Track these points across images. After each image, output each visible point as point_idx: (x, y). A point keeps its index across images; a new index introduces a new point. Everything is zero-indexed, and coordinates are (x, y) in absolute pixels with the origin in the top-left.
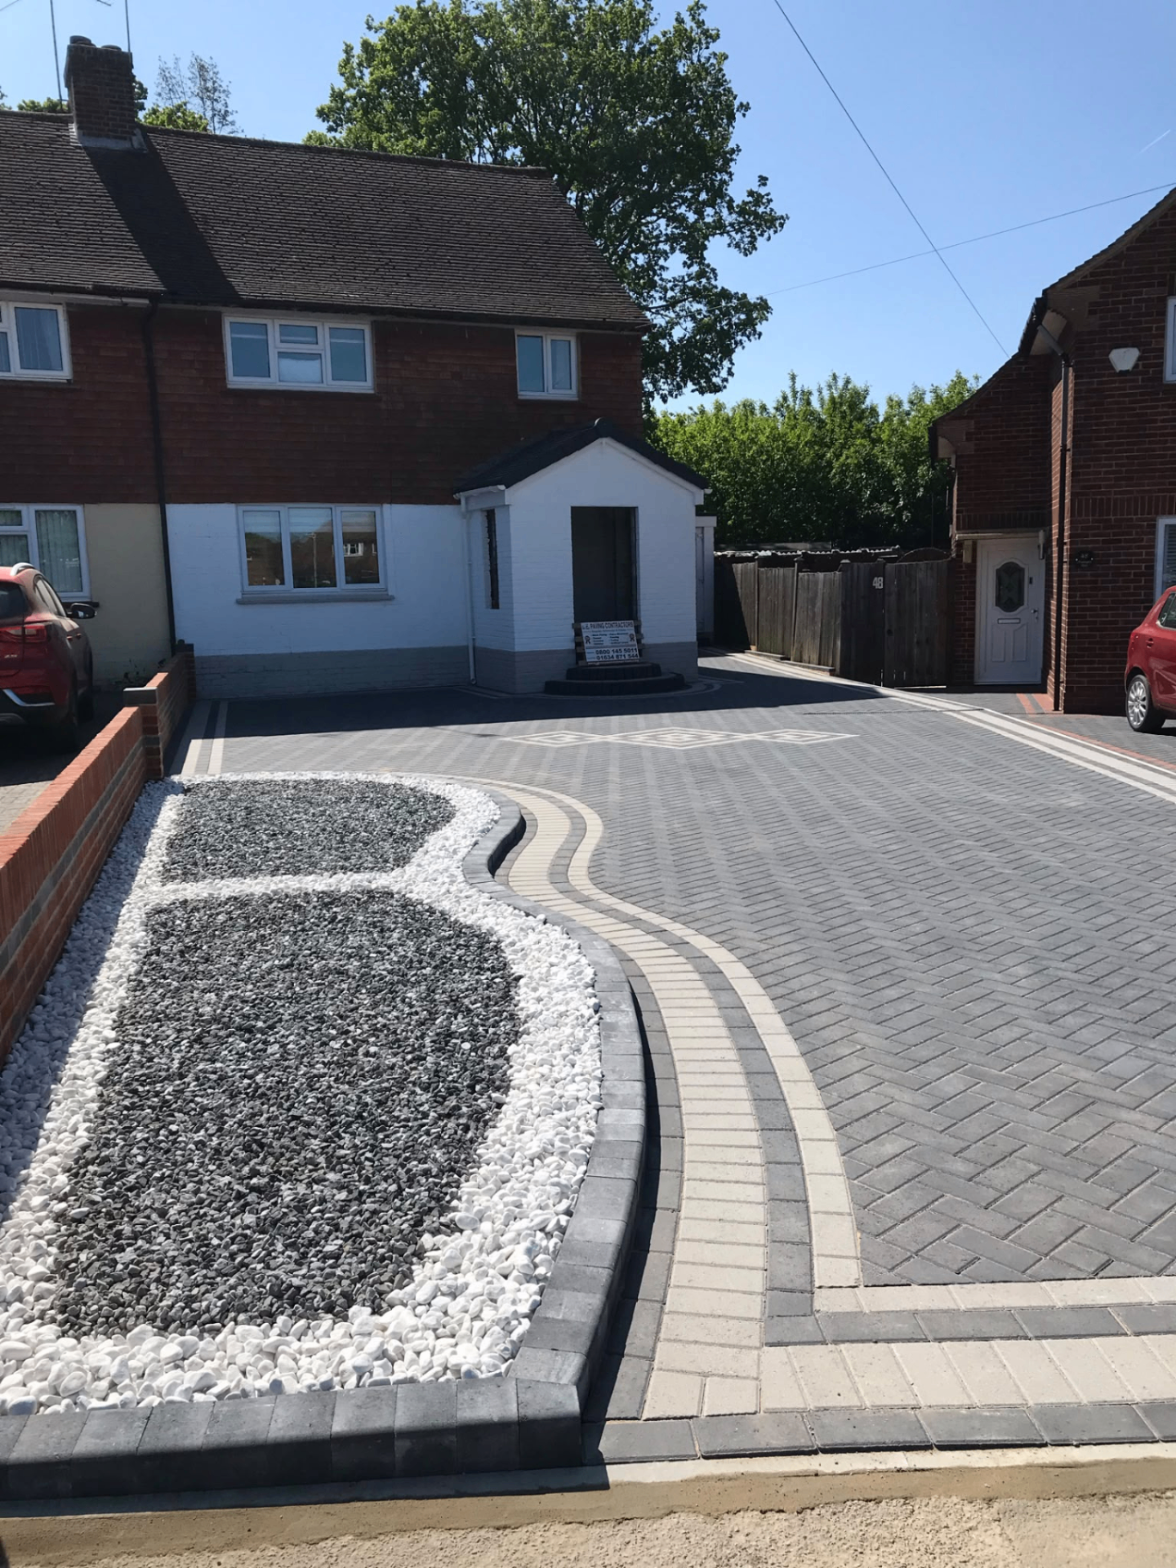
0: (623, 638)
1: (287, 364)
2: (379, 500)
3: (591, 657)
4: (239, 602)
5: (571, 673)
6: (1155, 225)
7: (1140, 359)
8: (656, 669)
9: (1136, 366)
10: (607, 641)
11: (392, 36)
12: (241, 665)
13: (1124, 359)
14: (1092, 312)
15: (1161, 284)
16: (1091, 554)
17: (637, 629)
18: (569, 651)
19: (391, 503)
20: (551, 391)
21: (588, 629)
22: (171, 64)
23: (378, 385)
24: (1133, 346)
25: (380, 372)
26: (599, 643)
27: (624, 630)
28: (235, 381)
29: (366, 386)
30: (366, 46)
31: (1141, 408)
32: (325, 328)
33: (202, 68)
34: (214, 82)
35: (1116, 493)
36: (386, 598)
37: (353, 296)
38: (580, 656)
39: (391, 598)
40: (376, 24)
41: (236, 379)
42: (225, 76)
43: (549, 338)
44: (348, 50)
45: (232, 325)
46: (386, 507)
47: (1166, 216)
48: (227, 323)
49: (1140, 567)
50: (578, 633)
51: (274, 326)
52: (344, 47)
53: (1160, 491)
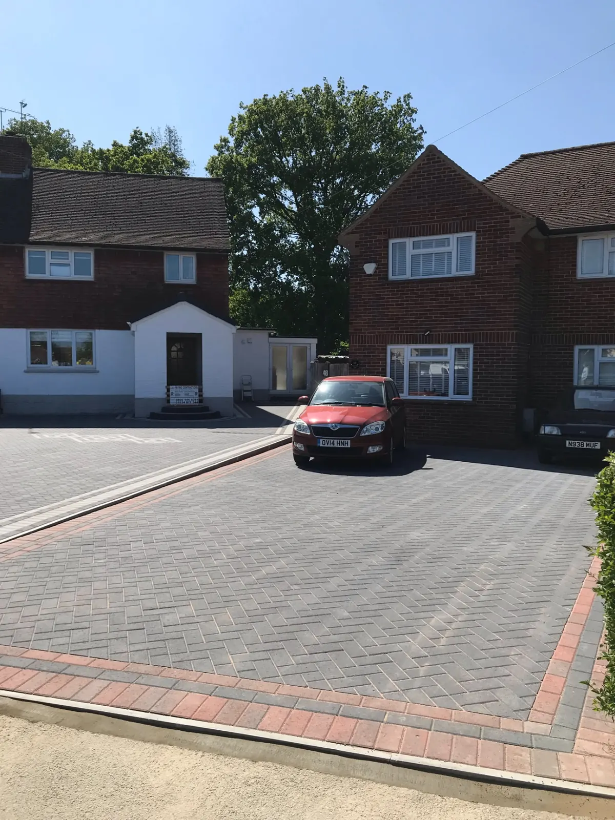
0: (193, 394)
1: (53, 268)
2: (93, 328)
3: (173, 402)
4: (25, 372)
5: (164, 409)
6: (381, 206)
7: (377, 268)
8: (206, 409)
9: (375, 272)
10: (182, 395)
11: (251, 112)
12: (26, 399)
13: (369, 268)
14: (356, 246)
15: (385, 233)
16: (358, 362)
17: (201, 390)
18: (163, 399)
19: (99, 329)
20: (182, 280)
21: (173, 389)
22: (156, 130)
23: (95, 277)
24: (374, 262)
25: (97, 271)
26: (178, 395)
27: (193, 390)
28: (29, 276)
29: (90, 277)
30: (240, 117)
31: (378, 292)
32: (71, 253)
33: (170, 132)
34: (175, 137)
35: (368, 333)
36: (95, 371)
37: (83, 239)
38: (168, 401)
39: (98, 372)
40: (244, 106)
41: (31, 275)
42: (180, 134)
43: (181, 256)
44: (233, 120)
45: (29, 253)
46: (97, 331)
47: (386, 201)
48: (27, 250)
49: (379, 369)
50: (168, 390)
51: (48, 252)
52: (231, 118)
53: (387, 332)
